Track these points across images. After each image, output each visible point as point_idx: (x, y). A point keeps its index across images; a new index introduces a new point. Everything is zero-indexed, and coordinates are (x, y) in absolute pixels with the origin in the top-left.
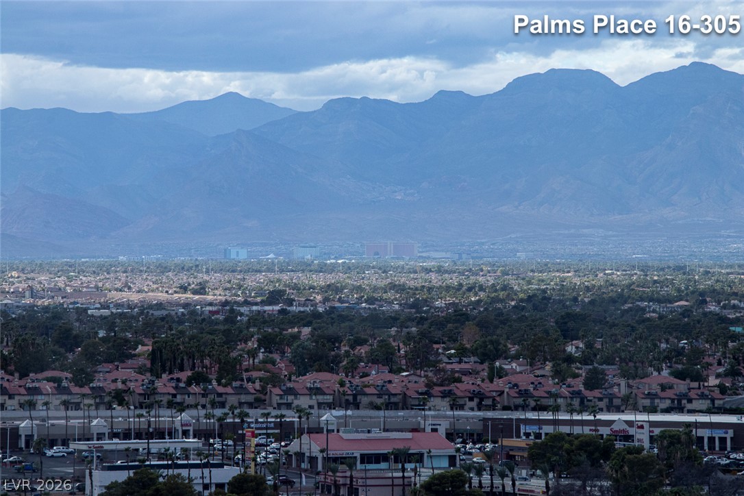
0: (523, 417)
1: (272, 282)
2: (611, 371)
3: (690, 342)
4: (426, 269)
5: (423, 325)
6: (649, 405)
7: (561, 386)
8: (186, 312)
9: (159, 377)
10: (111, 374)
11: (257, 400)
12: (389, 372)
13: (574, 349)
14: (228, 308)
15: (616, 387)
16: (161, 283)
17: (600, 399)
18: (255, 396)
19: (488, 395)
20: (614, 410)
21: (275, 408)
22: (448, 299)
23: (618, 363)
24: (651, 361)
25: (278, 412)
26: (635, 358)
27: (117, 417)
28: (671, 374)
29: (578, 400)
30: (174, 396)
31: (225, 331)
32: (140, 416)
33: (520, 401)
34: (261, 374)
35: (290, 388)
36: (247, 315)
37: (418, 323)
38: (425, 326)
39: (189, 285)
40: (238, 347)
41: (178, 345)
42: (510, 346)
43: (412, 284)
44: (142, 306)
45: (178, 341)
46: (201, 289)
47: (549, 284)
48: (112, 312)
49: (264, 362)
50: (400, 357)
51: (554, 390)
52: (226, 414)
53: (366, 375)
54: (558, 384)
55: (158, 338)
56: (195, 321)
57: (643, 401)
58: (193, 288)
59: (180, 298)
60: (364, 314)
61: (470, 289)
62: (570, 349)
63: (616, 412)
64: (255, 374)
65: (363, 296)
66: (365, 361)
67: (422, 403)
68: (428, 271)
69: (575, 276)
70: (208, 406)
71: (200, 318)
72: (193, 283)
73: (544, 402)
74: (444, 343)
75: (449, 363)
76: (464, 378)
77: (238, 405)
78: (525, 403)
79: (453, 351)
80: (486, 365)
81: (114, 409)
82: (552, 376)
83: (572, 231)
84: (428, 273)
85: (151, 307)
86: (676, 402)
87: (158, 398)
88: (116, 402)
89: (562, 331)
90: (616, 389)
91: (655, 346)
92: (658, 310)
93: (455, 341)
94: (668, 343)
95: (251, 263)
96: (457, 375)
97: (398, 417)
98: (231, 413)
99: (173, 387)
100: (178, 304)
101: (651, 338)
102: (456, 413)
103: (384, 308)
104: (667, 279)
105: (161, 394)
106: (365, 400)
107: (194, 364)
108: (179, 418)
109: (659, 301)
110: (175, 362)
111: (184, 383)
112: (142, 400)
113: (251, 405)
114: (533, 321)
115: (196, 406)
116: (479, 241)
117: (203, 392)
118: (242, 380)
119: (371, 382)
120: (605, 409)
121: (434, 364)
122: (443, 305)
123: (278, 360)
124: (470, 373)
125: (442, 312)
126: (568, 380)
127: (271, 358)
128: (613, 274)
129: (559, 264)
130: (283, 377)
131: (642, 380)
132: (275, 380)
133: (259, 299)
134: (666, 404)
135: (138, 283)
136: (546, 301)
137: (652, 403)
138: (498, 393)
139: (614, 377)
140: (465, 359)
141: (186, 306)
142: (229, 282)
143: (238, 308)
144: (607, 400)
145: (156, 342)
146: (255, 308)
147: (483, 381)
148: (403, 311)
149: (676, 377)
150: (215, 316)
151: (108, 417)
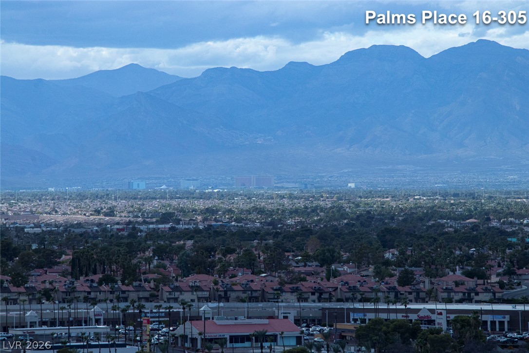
0: (352, 307)
1: (164, 206)
2: (418, 271)
3: (478, 250)
4: (281, 196)
5: (277, 238)
6: (447, 297)
7: (381, 284)
8: (99, 230)
9: (77, 279)
10: (41, 277)
11: (152, 296)
12: (251, 274)
13: (391, 255)
14: (131, 226)
15: (422, 284)
16: (80, 208)
17: (410, 293)
18: (151, 292)
19: (326, 290)
20: (421, 301)
21: (165, 302)
22: (297, 218)
23: (424, 266)
24: (448, 264)
25: (168, 305)
26: (436, 262)
27: (46, 310)
28: (463, 274)
29: (394, 294)
30: (89, 293)
31: (128, 243)
32: (63, 308)
33: (349, 295)
34: (155, 276)
35: (177, 286)
36: (146, 232)
37: (274, 237)
38: (279, 239)
39: (102, 209)
40: (138, 256)
41: (92, 254)
42: (342, 253)
43: (270, 207)
44: (66, 225)
45: (92, 252)
46: (111, 212)
47: (373, 207)
48: (43, 230)
49: (158, 267)
50: (260, 262)
51: (375, 286)
52: (128, 307)
53: (234, 276)
54: (378, 282)
55: (78, 249)
56: (106, 237)
57: (442, 294)
58: (105, 212)
59: (94, 219)
60: (233, 230)
61: (313, 211)
62: (388, 255)
63: (422, 302)
64: (150, 276)
65: (233, 217)
66: (234, 265)
67: (276, 297)
68: (282, 197)
69: (392, 200)
70: (115, 300)
71: (109, 234)
72: (105, 207)
73: (368, 295)
74: (293, 251)
75: (297, 267)
76: (308, 278)
77: (137, 300)
78: (353, 297)
79: (300, 258)
80: (324, 268)
81: (43, 303)
82: (374, 276)
83: (390, 167)
84: (282, 199)
85: (72, 226)
86: (466, 295)
87: (77, 295)
88: (45, 298)
89: (381, 242)
90: (421, 286)
91: (451, 252)
92: (454, 225)
93: (302, 250)
94: (461, 250)
95: (149, 192)
96: (302, 276)
97: (258, 308)
98: (131, 306)
99: (88, 286)
100: (93, 224)
101: (448, 247)
102: (302, 304)
103: (248, 225)
104: (461, 202)
105: (79, 291)
106: (233, 295)
107: (104, 269)
108: (93, 310)
109: (455, 219)
110: (89, 268)
111: (97, 283)
112: (64, 296)
113: (147, 300)
114: (361, 234)
115: (105, 301)
116: (320, 175)
117: (111, 290)
118: (141, 280)
119: (238, 281)
120: (413, 300)
121: (286, 267)
122: (293, 223)
123: (168, 265)
124: (313, 274)
125: (292, 228)
126: (386, 278)
127: (163, 264)
128: (420, 199)
129: (380, 191)
130: (171, 278)
131: (441, 279)
132: (165, 280)
133: (154, 220)
134: (460, 296)
135: (63, 208)
136: (370, 220)
137: (449, 296)
138: (334, 289)
139: (420, 276)
140: (308, 263)
141: (99, 225)
142: (132, 206)
143: (138, 227)
144: (415, 294)
145: (75, 253)
146: (151, 226)
147: (322, 280)
148: (263, 227)
149: (466, 276)
150: (122, 232)
151: (38, 310)
